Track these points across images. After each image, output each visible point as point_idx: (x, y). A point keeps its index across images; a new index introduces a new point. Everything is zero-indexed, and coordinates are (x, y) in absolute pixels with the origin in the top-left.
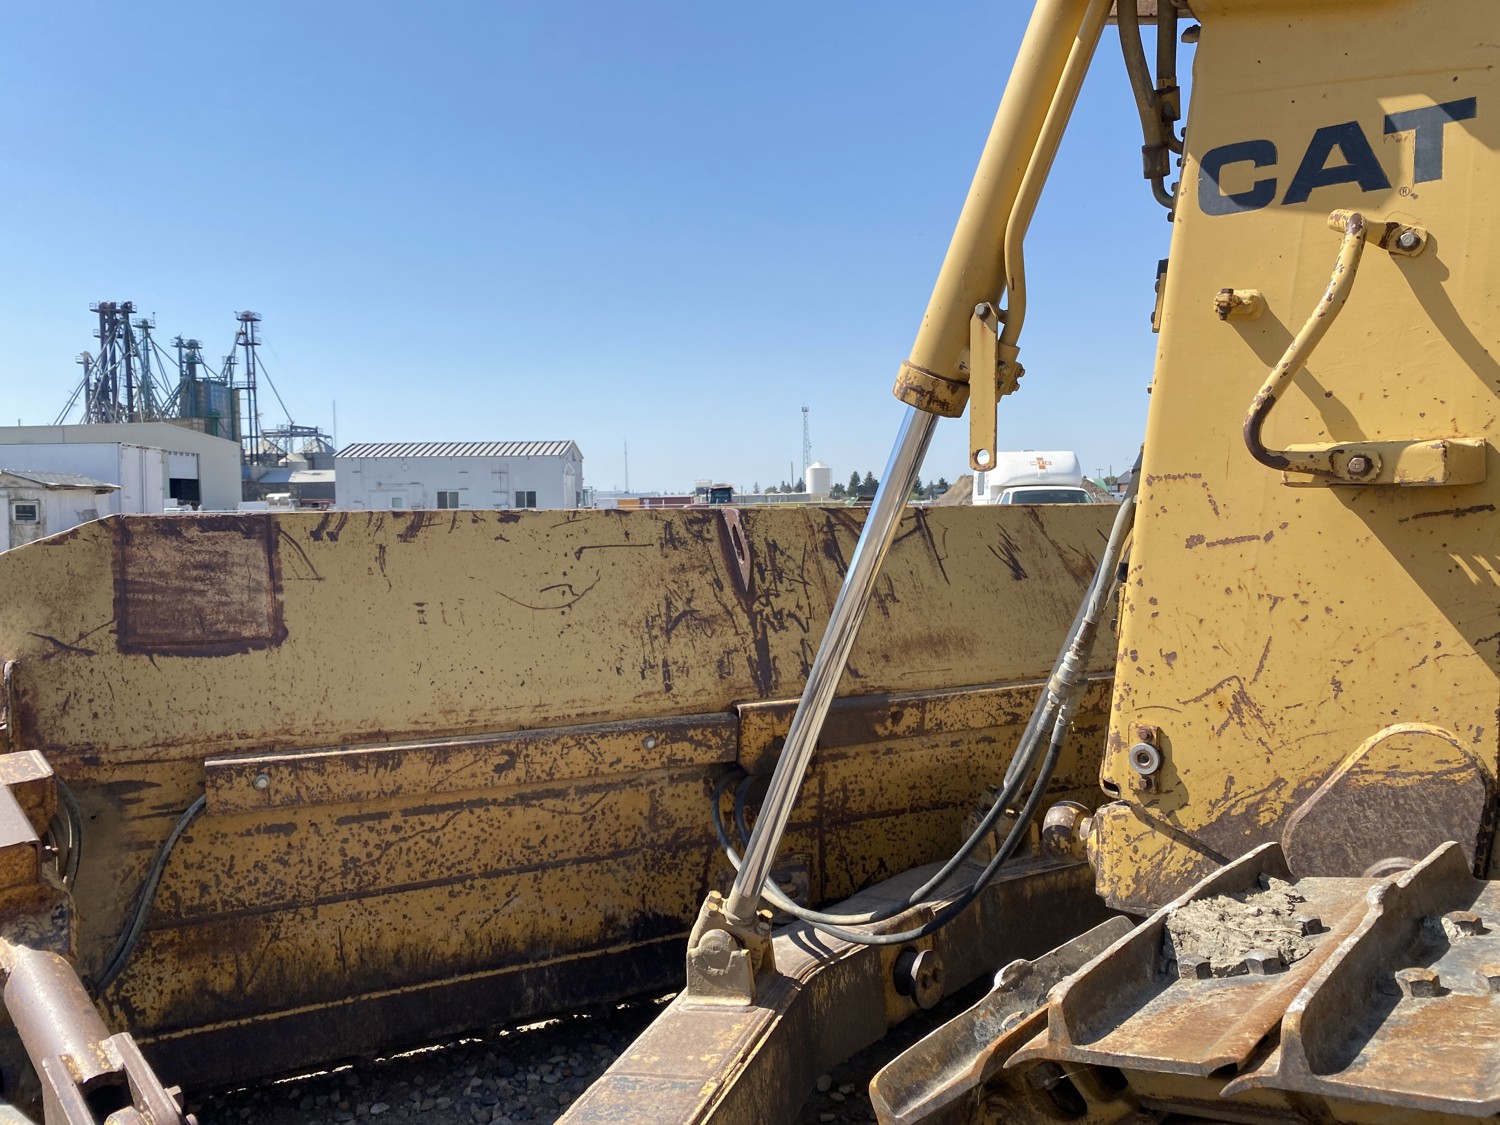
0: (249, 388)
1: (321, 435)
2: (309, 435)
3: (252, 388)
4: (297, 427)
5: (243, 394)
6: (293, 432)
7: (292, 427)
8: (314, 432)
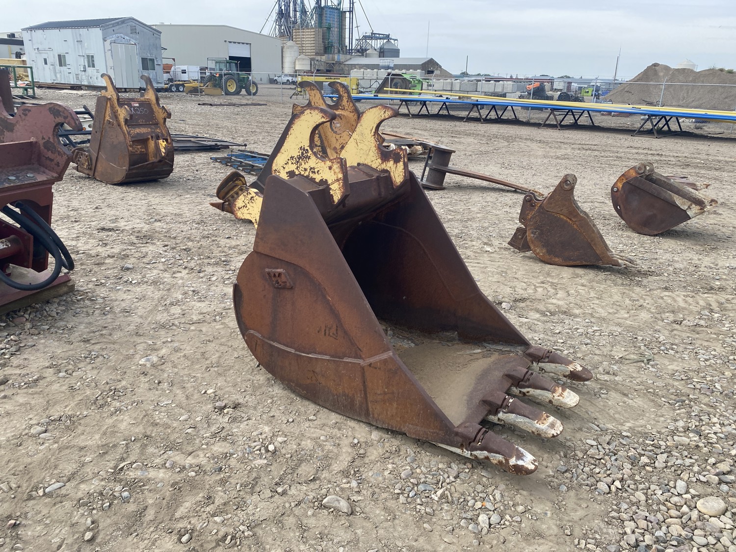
0: (350, 12)
1: (391, 39)
2: (383, 38)
3: (351, 11)
4: (375, 34)
5: (348, 14)
6: (373, 36)
7: (372, 33)
8: (387, 37)
